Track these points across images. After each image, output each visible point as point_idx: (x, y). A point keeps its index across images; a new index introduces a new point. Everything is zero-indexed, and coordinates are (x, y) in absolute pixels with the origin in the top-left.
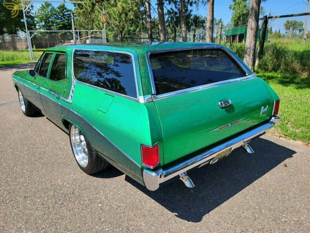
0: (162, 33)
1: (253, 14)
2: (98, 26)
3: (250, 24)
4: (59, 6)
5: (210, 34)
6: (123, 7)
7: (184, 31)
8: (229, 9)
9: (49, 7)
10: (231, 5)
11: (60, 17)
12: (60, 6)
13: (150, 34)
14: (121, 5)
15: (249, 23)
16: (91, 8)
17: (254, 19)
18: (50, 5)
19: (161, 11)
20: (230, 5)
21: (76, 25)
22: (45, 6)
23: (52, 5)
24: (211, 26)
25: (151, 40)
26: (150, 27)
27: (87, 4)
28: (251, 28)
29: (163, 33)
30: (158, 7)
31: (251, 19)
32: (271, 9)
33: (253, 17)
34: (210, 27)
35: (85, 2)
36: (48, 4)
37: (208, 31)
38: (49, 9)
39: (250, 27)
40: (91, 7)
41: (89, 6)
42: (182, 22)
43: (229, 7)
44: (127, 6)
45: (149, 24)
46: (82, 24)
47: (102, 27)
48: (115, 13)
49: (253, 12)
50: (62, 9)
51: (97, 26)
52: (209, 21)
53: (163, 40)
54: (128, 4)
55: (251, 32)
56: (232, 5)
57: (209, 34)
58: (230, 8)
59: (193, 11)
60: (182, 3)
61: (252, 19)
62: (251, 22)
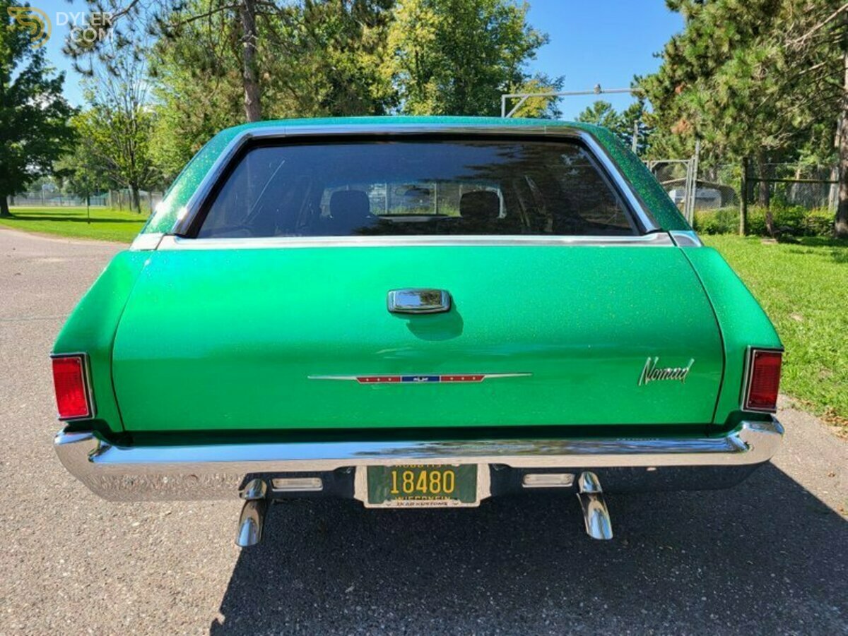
2: (681, 148)
4: (627, 110)
9: (603, 113)
11: (626, 135)
12: (630, 110)
14: (725, 83)
18: (607, 108)
21: (650, 153)
22: (594, 112)
23: (612, 108)
36: (603, 106)
38: (603, 119)
44: (744, 83)
48: (703, 107)
50: (633, 115)
54: (751, 77)
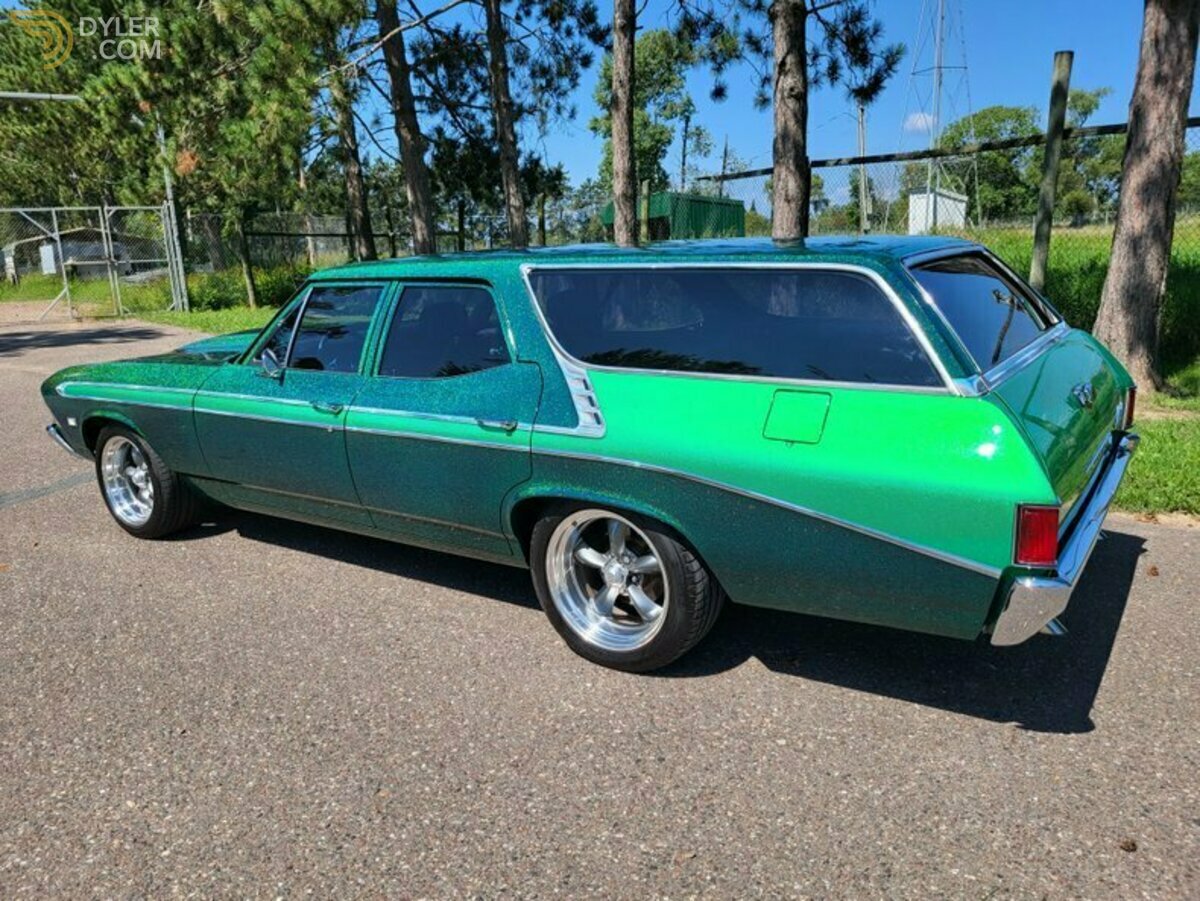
0: (420, 216)
1: (790, 151)
2: (141, 189)
3: (781, 183)
5: (629, 218)
6: (286, 120)
7: (517, 209)
8: (592, 133)
10: (596, 120)
13: (362, 219)
14: (279, 113)
15: (779, 180)
16: (119, 119)
17: (792, 168)
19: (409, 137)
20: (591, 118)
24: (630, 191)
25: (367, 241)
26: (357, 194)
27: (101, 106)
28: (787, 195)
29: (423, 215)
30: (398, 123)
31: (783, 169)
32: (727, 136)
33: (791, 161)
34: (624, 195)
35: (87, 96)
37: (620, 208)
39: (783, 193)
40: (119, 115)
41: (109, 113)
42: (508, 176)
43: (588, 124)
44: (300, 115)
45: (355, 182)
46: (15, 183)
47: (155, 193)
49: (790, 145)
51: (134, 191)
52: (621, 174)
53: (424, 239)
54: (304, 108)
55: (787, 209)
56: (599, 117)
57: (626, 217)
58: (594, 129)
59: (522, 138)
60: (505, 110)
61: (788, 168)
62: (783, 176)
